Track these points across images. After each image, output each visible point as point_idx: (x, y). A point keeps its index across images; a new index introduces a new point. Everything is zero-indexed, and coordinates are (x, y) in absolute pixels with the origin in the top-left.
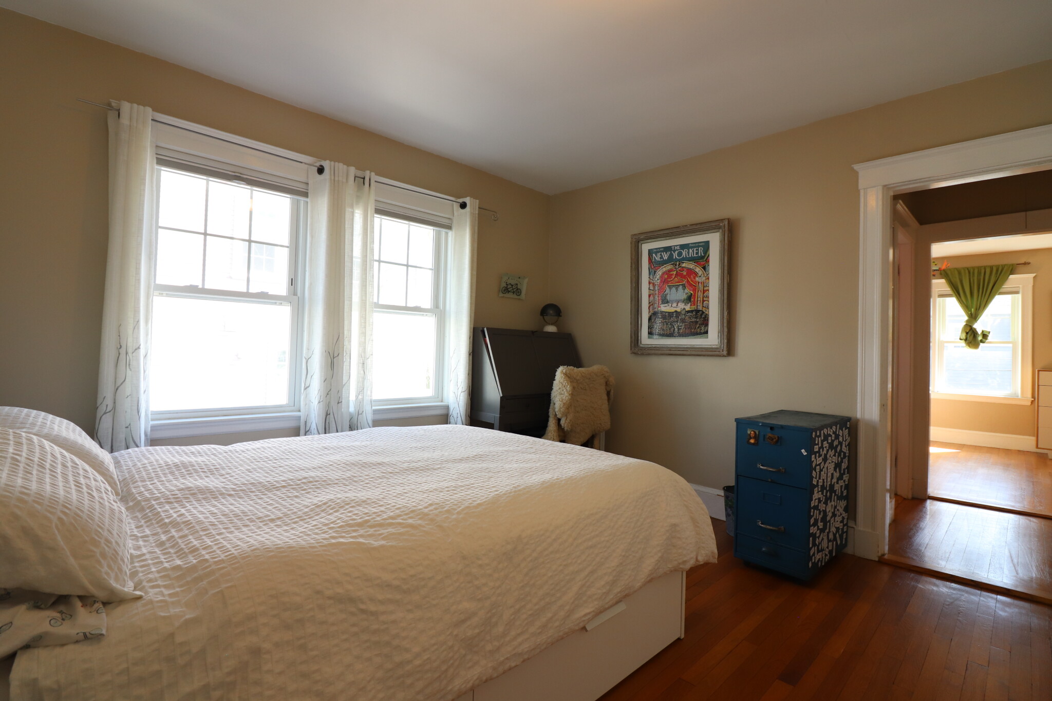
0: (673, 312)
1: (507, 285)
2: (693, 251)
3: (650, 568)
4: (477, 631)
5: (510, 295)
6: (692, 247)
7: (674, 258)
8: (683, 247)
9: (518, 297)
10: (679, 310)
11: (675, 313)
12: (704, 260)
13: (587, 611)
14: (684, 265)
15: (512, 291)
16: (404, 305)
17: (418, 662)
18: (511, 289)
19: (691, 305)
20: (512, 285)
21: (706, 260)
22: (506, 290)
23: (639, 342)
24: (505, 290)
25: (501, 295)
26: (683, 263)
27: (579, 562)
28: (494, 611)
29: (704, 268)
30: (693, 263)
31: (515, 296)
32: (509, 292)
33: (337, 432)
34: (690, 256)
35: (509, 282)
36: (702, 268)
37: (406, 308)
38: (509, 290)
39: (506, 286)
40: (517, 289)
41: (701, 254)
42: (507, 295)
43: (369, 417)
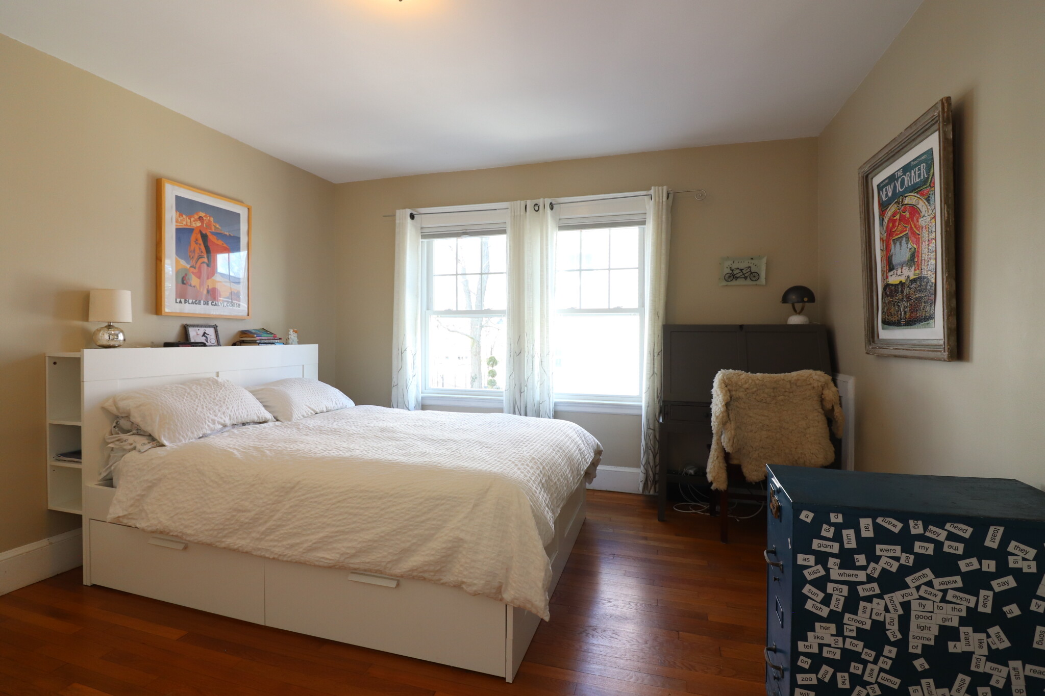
0: (897, 285)
1: (732, 270)
2: (915, 173)
3: (415, 564)
4: (247, 521)
5: (741, 282)
6: (916, 166)
7: (897, 192)
8: (906, 169)
9: (754, 283)
10: (903, 279)
11: (900, 287)
12: (928, 185)
13: (328, 556)
14: (906, 201)
15: (743, 276)
16: (607, 307)
17: (211, 516)
18: (741, 274)
19: (915, 270)
20: (742, 270)
21: (930, 186)
22: (732, 276)
23: (876, 336)
24: (729, 277)
25: (725, 283)
26: (906, 197)
27: (334, 519)
28: (261, 516)
29: (928, 200)
30: (915, 195)
31: (748, 282)
32: (737, 278)
33: (526, 415)
34: (912, 183)
35: (734, 267)
36: (925, 199)
37: (609, 311)
38: (737, 276)
39: (731, 272)
40: (752, 273)
41: (924, 175)
42: (734, 282)
43: (549, 407)
